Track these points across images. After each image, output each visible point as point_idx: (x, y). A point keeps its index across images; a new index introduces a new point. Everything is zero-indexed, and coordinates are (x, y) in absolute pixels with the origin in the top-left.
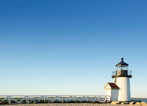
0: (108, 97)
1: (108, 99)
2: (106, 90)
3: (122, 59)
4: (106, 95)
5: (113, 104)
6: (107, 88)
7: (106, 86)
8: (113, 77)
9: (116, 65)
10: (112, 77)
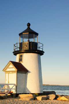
0: (11, 86)
1: (12, 90)
2: (7, 74)
3: (29, 25)
4: (7, 83)
5: (24, 99)
6: (8, 70)
7: (7, 66)
8: (15, 53)
9: (20, 34)
10: (13, 52)
